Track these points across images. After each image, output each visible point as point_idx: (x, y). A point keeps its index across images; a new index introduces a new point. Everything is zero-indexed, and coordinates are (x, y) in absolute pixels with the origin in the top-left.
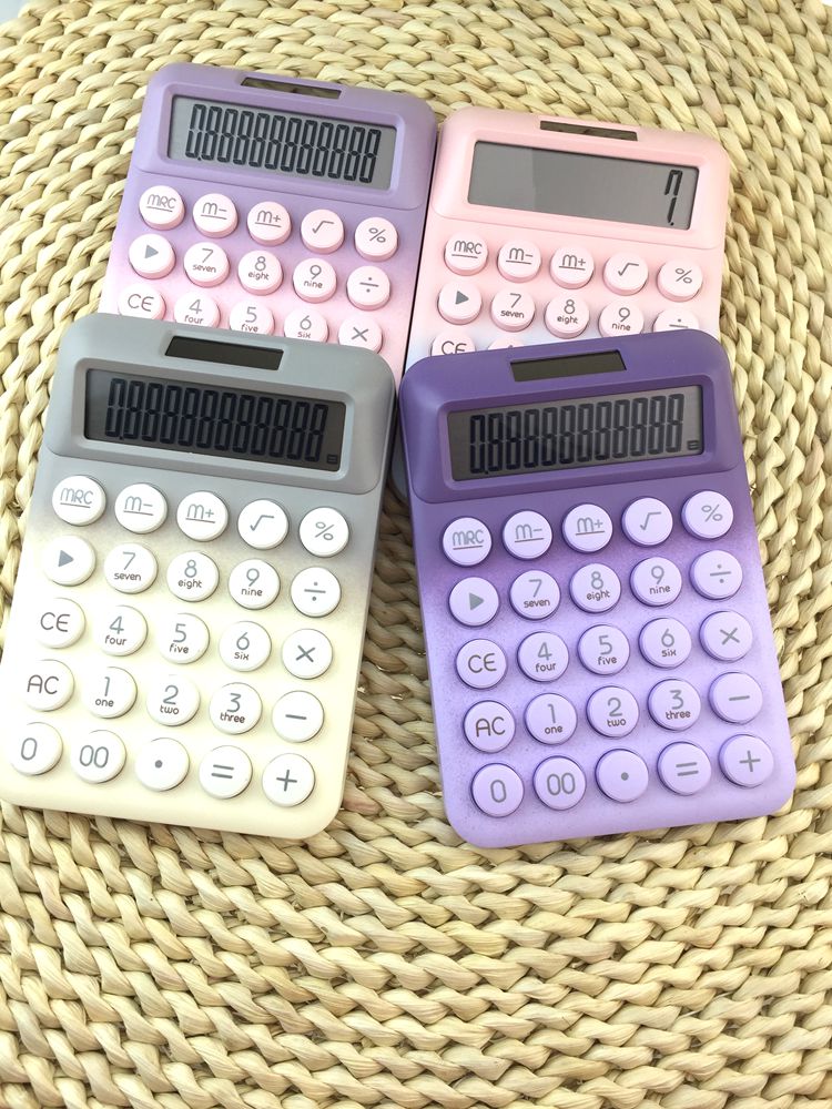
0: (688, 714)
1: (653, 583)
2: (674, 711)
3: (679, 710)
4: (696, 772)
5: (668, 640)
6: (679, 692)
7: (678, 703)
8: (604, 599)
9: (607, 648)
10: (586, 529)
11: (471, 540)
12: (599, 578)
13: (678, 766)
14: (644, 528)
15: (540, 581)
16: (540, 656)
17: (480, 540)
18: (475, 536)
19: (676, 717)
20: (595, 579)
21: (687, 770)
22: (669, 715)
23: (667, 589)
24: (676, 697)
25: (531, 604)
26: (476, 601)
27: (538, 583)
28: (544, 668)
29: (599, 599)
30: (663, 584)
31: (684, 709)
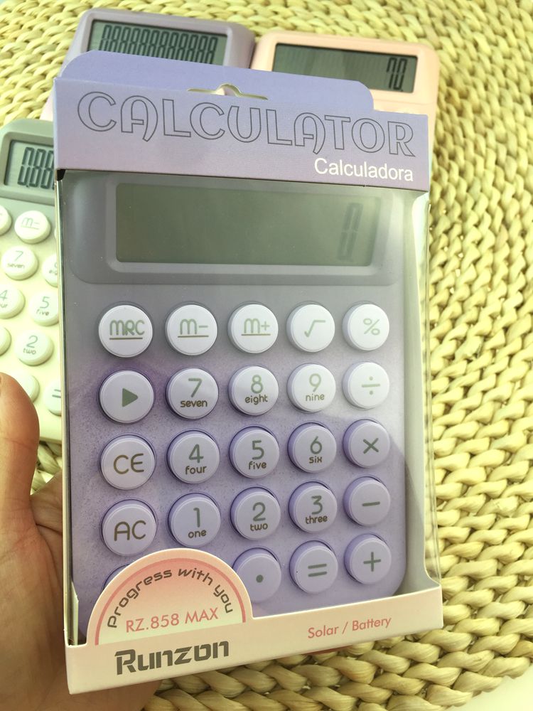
0: (325, 519)
1: (309, 390)
2: (313, 516)
3: (318, 516)
4: (325, 573)
5: (316, 447)
6: (319, 498)
7: (317, 508)
8: (261, 403)
9: (258, 453)
10: (252, 332)
11: (131, 331)
12: (259, 383)
13: (310, 567)
14: (307, 334)
15: (200, 381)
16: (191, 458)
17: (140, 331)
18: (135, 326)
19: (314, 521)
20: (255, 383)
21: (317, 570)
22: (309, 520)
23: (322, 397)
24: (316, 503)
25: (188, 404)
26: (128, 397)
27: (197, 383)
28: (193, 471)
29: (256, 403)
30: (318, 392)
31: (322, 515)
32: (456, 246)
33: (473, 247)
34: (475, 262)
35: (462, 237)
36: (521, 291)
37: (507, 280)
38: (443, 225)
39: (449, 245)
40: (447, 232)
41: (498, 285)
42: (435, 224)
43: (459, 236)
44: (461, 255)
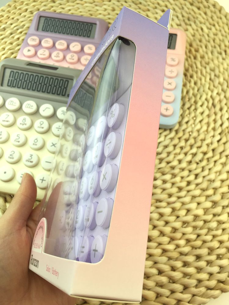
32: (193, 115)
33: (200, 115)
34: (201, 122)
35: (195, 111)
36: (220, 134)
37: (214, 129)
38: (187, 105)
39: (189, 114)
40: (189, 109)
41: (210, 131)
42: (184, 105)
43: (194, 110)
44: (195, 118)
